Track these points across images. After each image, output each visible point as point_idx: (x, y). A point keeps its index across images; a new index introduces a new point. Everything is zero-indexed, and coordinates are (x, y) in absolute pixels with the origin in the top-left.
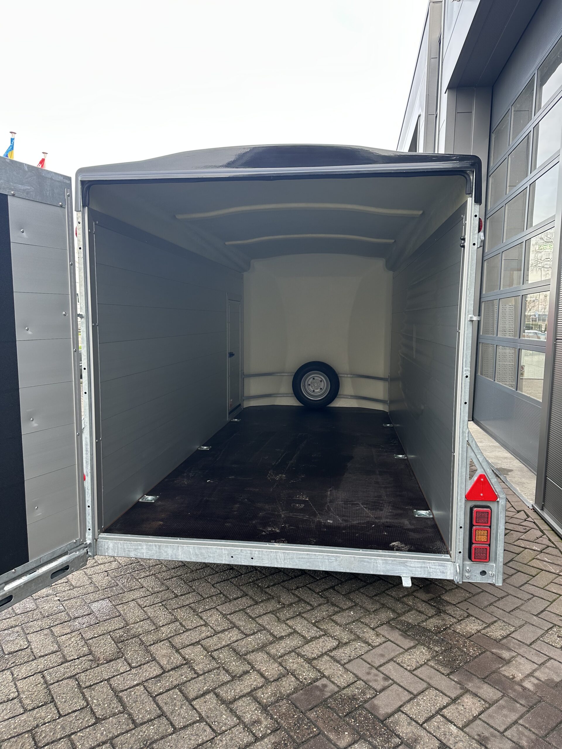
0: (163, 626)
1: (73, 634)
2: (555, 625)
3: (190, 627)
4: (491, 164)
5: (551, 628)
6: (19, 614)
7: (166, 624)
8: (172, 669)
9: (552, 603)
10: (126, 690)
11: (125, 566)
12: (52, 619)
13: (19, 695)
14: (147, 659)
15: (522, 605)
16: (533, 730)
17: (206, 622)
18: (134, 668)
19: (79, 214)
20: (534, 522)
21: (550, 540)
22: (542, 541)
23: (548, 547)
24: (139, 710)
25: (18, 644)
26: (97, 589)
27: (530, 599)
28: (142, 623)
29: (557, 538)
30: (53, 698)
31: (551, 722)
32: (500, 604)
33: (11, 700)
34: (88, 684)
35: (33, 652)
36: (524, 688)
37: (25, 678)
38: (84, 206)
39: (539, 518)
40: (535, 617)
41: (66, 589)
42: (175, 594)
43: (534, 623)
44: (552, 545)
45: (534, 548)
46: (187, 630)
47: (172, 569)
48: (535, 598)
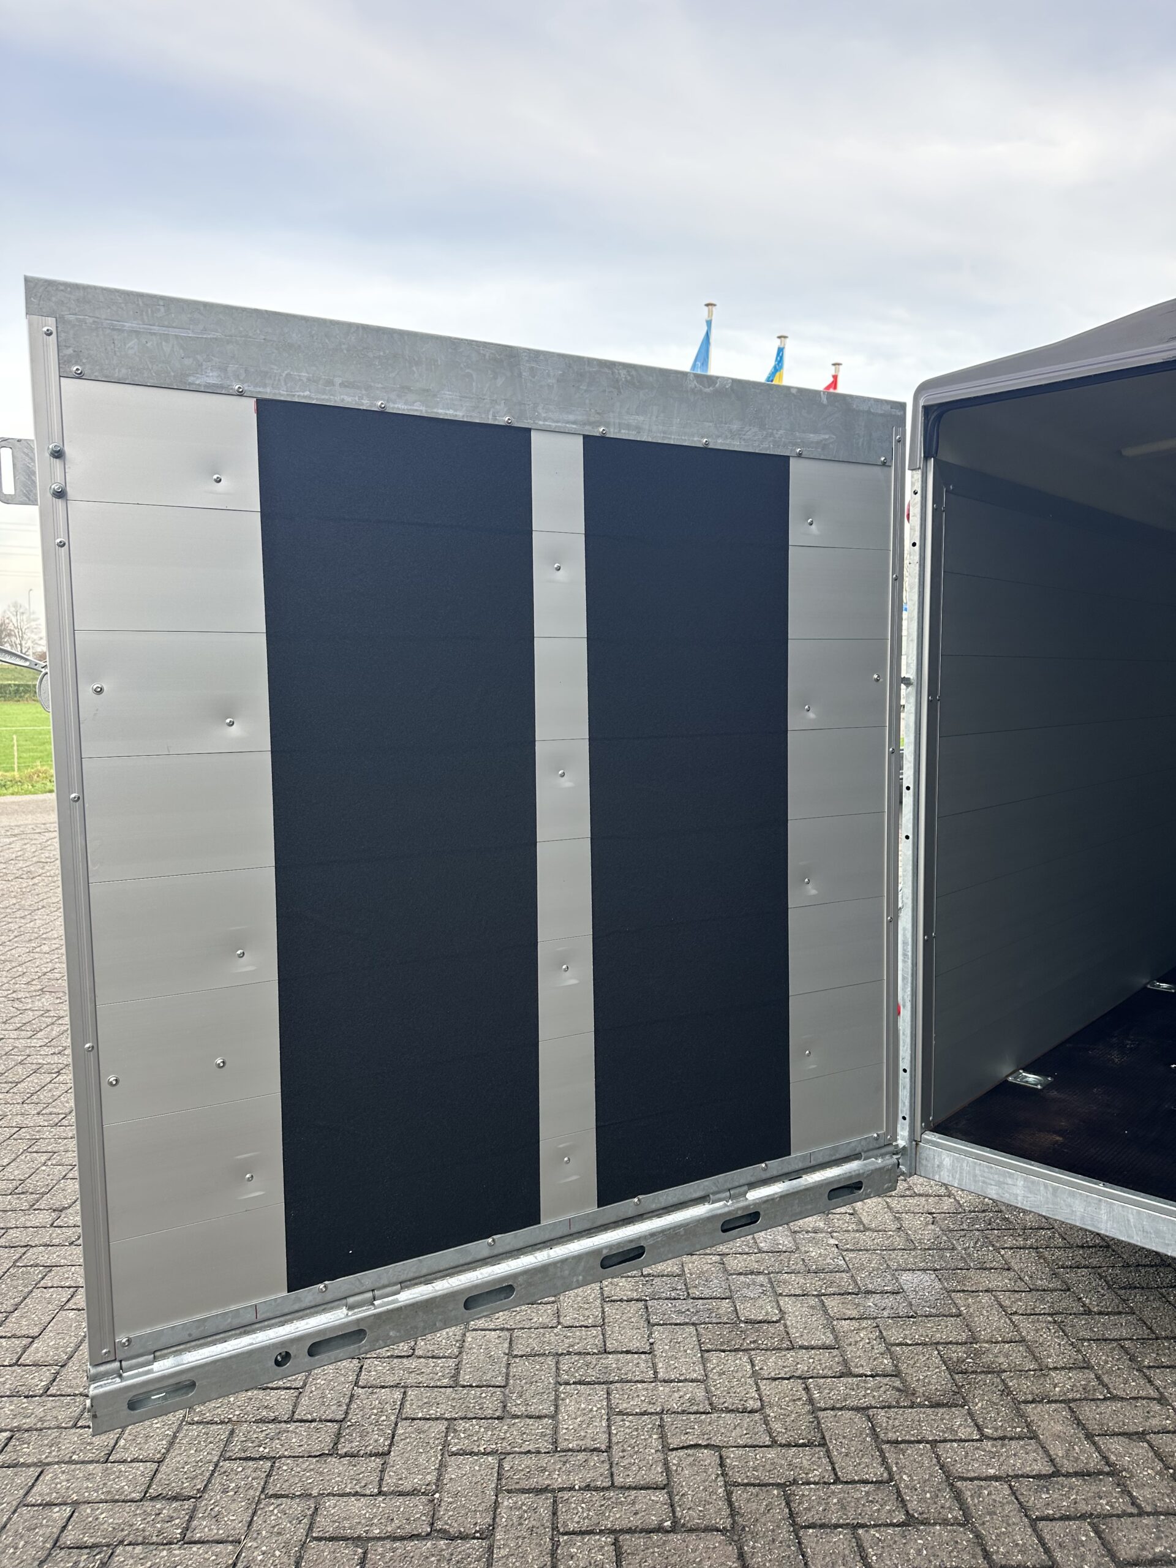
0: (1056, 1368)
1: (864, 1324)
3: (1121, 1393)
6: (764, 1252)
7: (1063, 1368)
8: (1076, 1474)
10: (971, 1479)
11: (970, 1212)
12: (824, 1279)
13: (762, 1407)
14: (1018, 1430)
17: (1161, 1393)
18: (988, 1438)
19: (915, 476)
24: (998, 1535)
25: (761, 1307)
26: (911, 1246)
28: (1007, 1346)
30: (823, 1438)
33: (750, 1412)
34: (891, 1436)
35: (788, 1334)
37: (775, 1379)
38: (926, 458)
41: (850, 1228)
42: (1084, 1305)
46: (1114, 1398)
47: (1078, 1246)
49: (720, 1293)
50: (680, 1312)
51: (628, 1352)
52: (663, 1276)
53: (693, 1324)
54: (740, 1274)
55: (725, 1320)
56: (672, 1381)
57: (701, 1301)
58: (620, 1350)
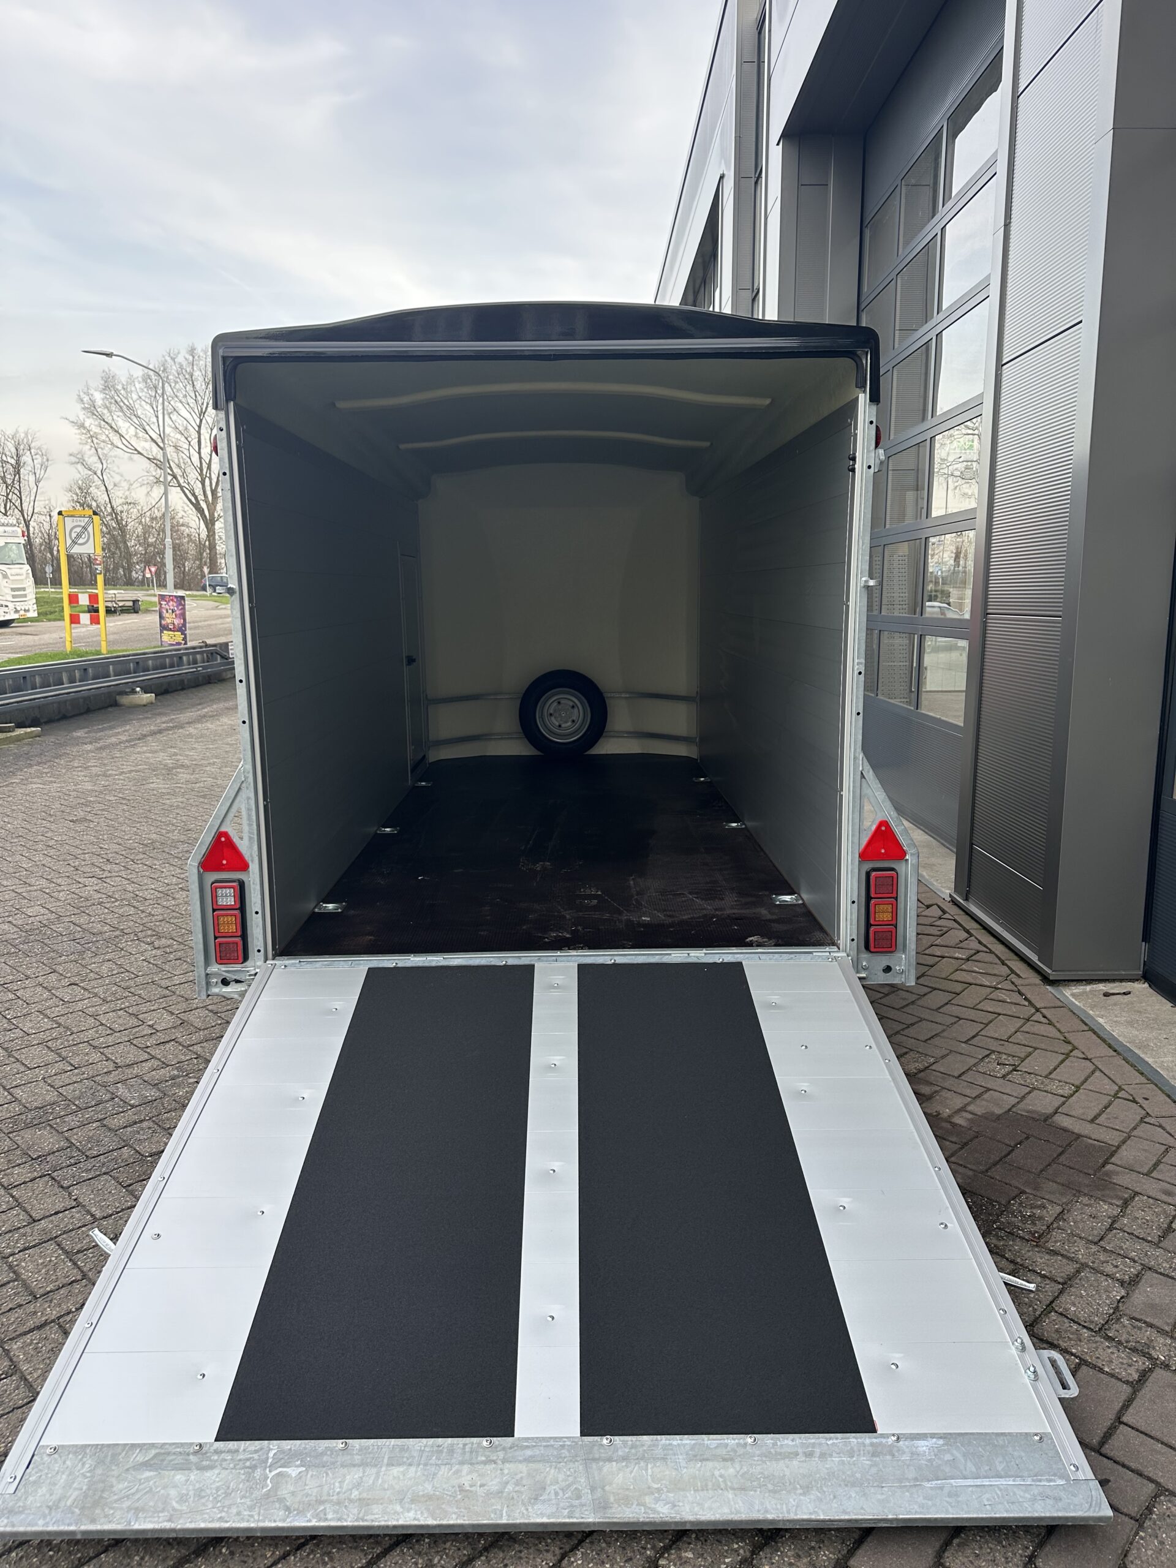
2: (994, 1052)
4: (865, 289)
5: (987, 1056)
9: (987, 1025)
15: (944, 1031)
16: (969, 1166)
19: (220, 415)
20: (954, 920)
21: (980, 942)
22: (968, 944)
23: (978, 952)
27: (955, 1023)
29: (992, 939)
31: (992, 1156)
32: (911, 1032)
36: (954, 1125)
38: (227, 401)
39: (961, 912)
40: (963, 1045)
43: (963, 1052)
44: (985, 949)
45: (957, 955)
48: (961, 1021)
49: (115, 1145)
50: (87, 1171)
51: (56, 1213)
52: (54, 1153)
53: (104, 1174)
54: (126, 1127)
55: (132, 1160)
56: (111, 1215)
57: (102, 1157)
58: (48, 1214)
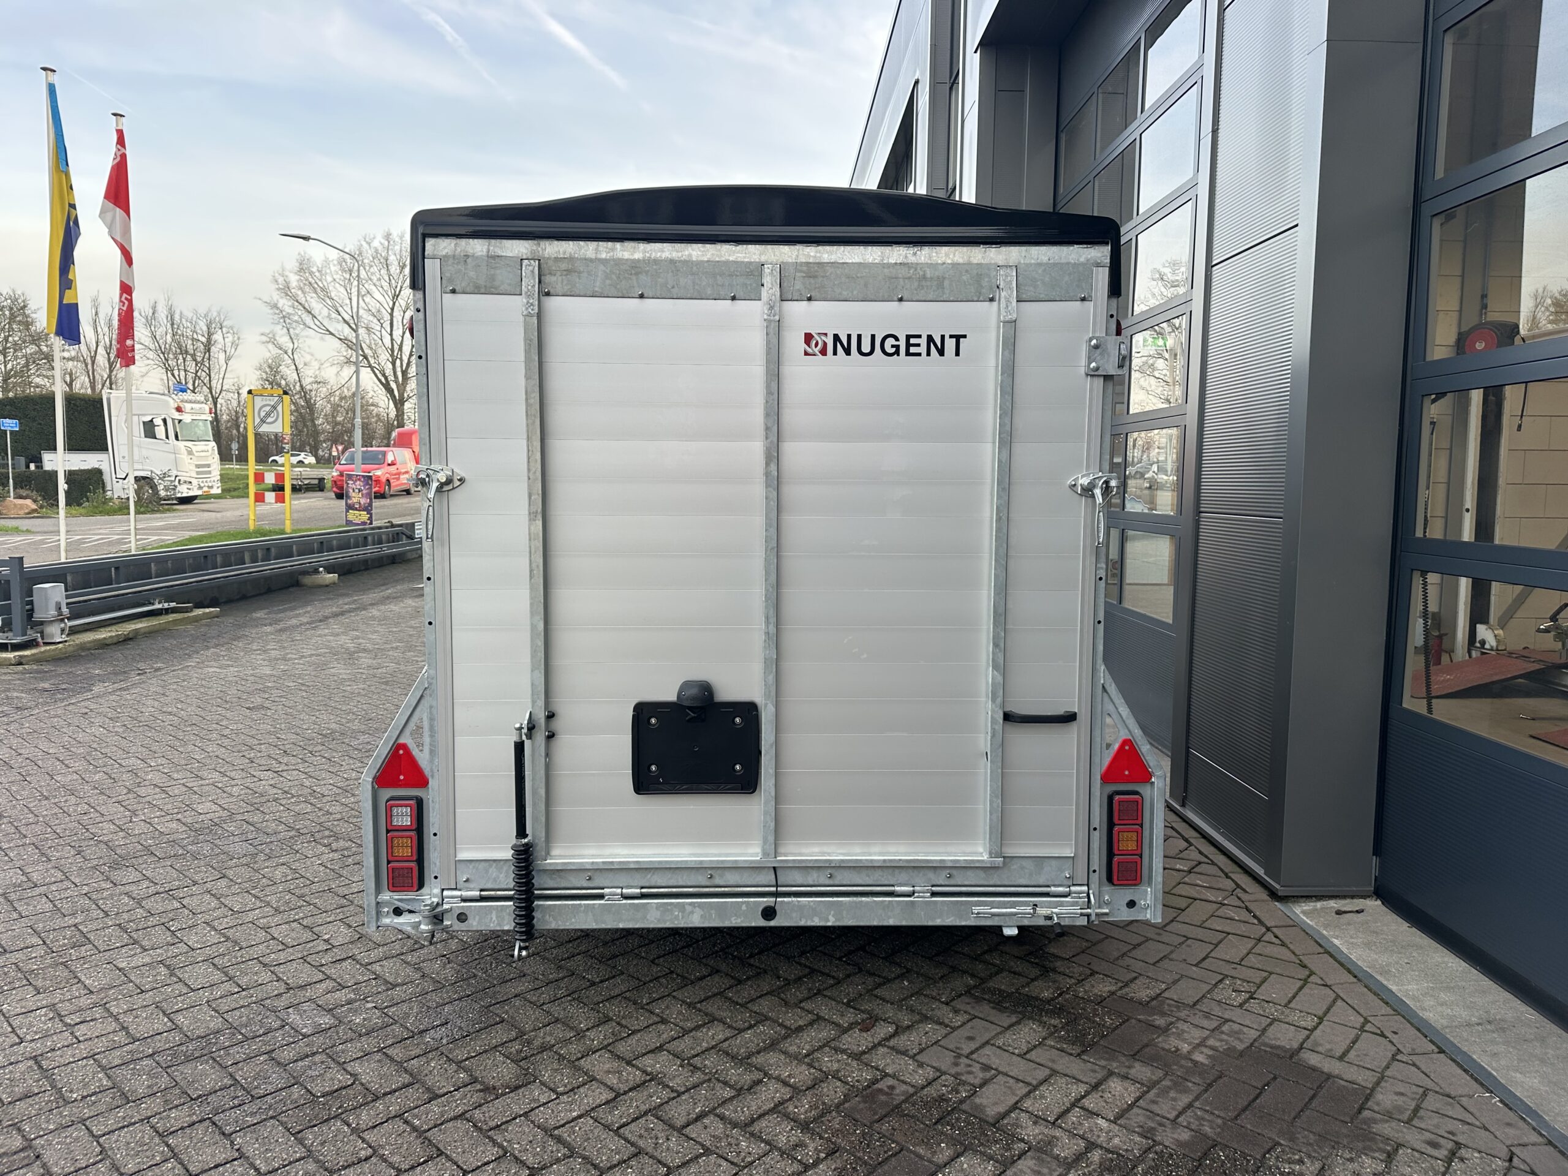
0: (588, 1029)
1: (430, 1056)
2: (1227, 976)
3: (637, 1027)
5: (1221, 981)
7: (593, 1027)
8: (630, 1090)
9: (1216, 945)
10: (563, 1126)
11: (475, 944)
12: (377, 1036)
13: (375, 1152)
14: (581, 1079)
15: (1172, 952)
16: (1216, 1112)
17: (661, 1017)
18: (563, 1094)
20: (1172, 828)
21: (1201, 853)
22: (1189, 855)
23: (1200, 863)
24: (597, 1151)
25: (332, 1079)
26: (439, 986)
27: (1183, 943)
28: (548, 1028)
29: (1212, 849)
30: (439, 1149)
31: (1240, 1101)
32: (1137, 953)
33: (366, 1160)
34: (492, 1124)
35: (367, 1089)
36: (1195, 1063)
37: (375, 1127)
39: (1179, 820)
40: (1194, 968)
42: (589, 981)
43: (1194, 976)
44: (1206, 860)
45: (1178, 867)
46: (634, 1032)
47: (566, 942)
48: (1189, 942)
49: (284, 1083)
50: (253, 1114)
51: (216, 1167)
52: (216, 1092)
53: (271, 1118)
54: (296, 1061)
55: (302, 1102)
56: (277, 1170)
57: (269, 1097)
58: (207, 1167)
